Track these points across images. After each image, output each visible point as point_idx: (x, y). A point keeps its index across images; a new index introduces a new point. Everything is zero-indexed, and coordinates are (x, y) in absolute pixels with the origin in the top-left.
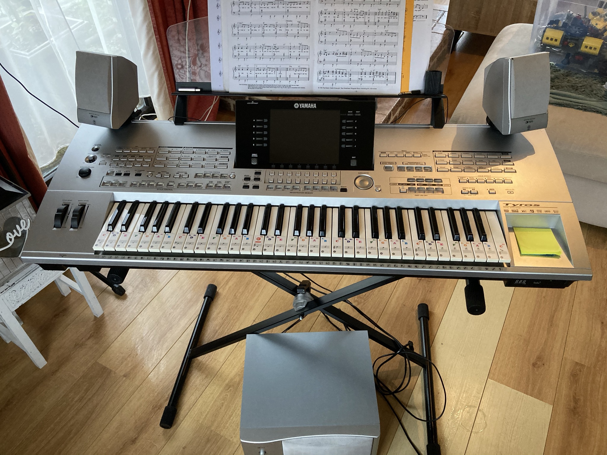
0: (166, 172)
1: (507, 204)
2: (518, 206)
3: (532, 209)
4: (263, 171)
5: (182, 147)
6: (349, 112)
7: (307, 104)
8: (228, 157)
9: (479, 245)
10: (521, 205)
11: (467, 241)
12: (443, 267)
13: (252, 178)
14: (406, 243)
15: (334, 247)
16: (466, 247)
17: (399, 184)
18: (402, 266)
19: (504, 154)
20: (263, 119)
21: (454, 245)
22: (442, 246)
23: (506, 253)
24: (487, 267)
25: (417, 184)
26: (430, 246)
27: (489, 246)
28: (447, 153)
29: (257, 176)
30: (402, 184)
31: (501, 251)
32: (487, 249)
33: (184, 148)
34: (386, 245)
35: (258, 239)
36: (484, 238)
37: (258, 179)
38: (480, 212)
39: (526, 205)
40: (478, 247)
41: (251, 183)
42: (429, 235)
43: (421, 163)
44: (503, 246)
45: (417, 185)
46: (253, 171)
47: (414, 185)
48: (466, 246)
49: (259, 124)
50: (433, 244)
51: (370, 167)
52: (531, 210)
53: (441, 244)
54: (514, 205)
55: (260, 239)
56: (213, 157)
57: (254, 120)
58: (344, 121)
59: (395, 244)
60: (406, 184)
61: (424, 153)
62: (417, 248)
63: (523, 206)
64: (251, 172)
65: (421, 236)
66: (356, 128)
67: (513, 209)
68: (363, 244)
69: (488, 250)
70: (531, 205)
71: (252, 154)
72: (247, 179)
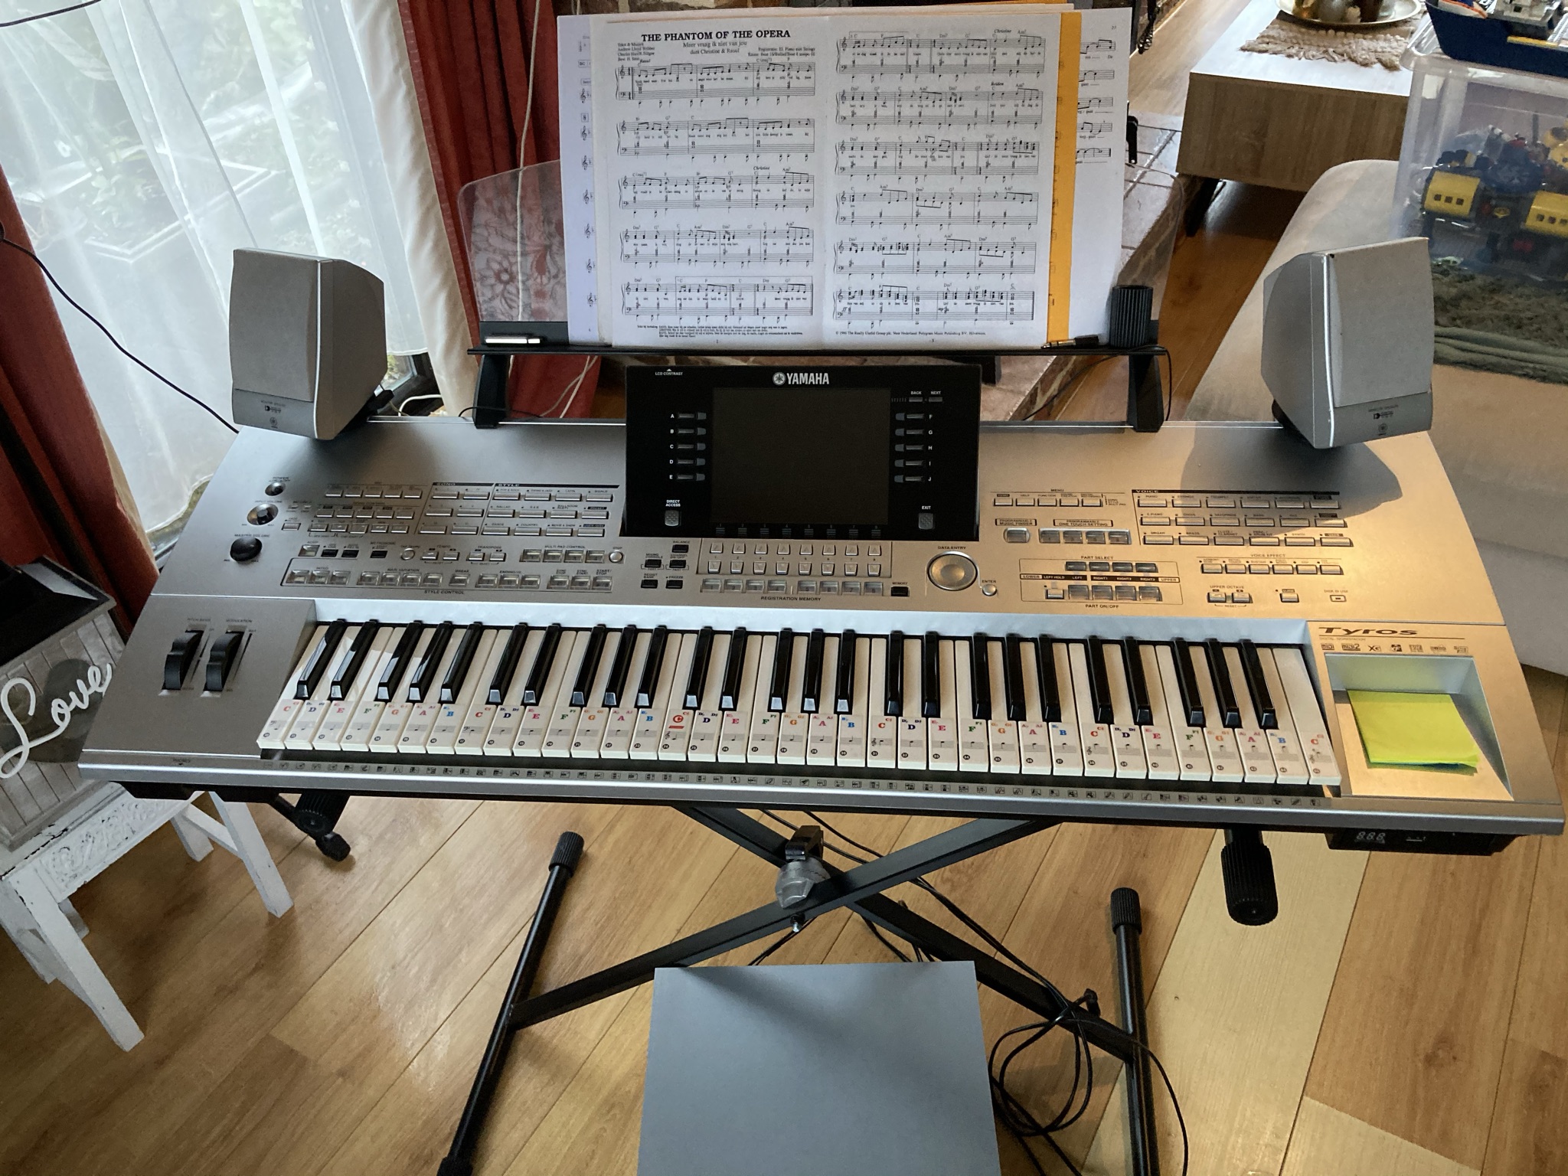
0: (448, 547)
1: (1330, 630)
2: (1360, 633)
3: (1396, 641)
4: (693, 543)
5: (491, 485)
6: (912, 393)
7: (806, 374)
8: (605, 508)
9: (1255, 738)
10: (1366, 631)
11: (1225, 726)
12: (1162, 796)
13: (666, 561)
14: (1063, 733)
15: (874, 742)
16: (1221, 743)
17: (1043, 575)
18: (1052, 792)
19: (1320, 499)
20: (695, 412)
21: (1188, 737)
22: (1157, 741)
23: (1327, 759)
24: (1279, 797)
25: (1092, 577)
26: (1127, 740)
27: (1282, 740)
28: (1169, 496)
29: (678, 556)
30: (1053, 577)
31: (1314, 753)
32: (1276, 748)
33: (497, 485)
34: (1009, 737)
35: (676, 719)
36: (1268, 720)
37: (681, 564)
38: (1260, 651)
39: (1379, 632)
40: (1254, 744)
41: (663, 575)
42: (1123, 712)
43: (1100, 522)
44: (1320, 740)
45: (1092, 579)
46: (669, 542)
47: (1084, 578)
48: (1222, 739)
49: (685, 424)
50: (1135, 736)
51: (970, 532)
52: (1393, 646)
53: (1155, 736)
54: (1349, 632)
55: (681, 719)
56: (569, 508)
57: (672, 416)
58: (900, 417)
59: (1033, 735)
60: (1061, 576)
61: (1109, 497)
62: (1092, 746)
63: (1371, 633)
64: (662, 547)
65: (1104, 713)
66: (930, 432)
67: (1345, 642)
68: (948, 735)
69: (1280, 751)
70: (1394, 632)
71: (668, 501)
72: (653, 563)
